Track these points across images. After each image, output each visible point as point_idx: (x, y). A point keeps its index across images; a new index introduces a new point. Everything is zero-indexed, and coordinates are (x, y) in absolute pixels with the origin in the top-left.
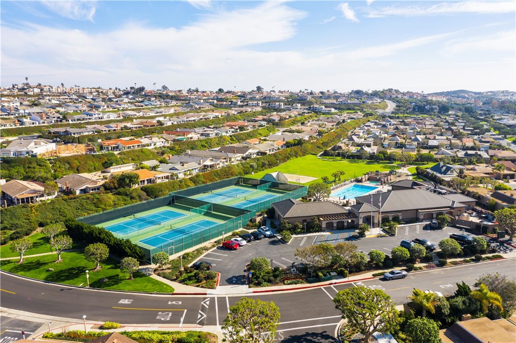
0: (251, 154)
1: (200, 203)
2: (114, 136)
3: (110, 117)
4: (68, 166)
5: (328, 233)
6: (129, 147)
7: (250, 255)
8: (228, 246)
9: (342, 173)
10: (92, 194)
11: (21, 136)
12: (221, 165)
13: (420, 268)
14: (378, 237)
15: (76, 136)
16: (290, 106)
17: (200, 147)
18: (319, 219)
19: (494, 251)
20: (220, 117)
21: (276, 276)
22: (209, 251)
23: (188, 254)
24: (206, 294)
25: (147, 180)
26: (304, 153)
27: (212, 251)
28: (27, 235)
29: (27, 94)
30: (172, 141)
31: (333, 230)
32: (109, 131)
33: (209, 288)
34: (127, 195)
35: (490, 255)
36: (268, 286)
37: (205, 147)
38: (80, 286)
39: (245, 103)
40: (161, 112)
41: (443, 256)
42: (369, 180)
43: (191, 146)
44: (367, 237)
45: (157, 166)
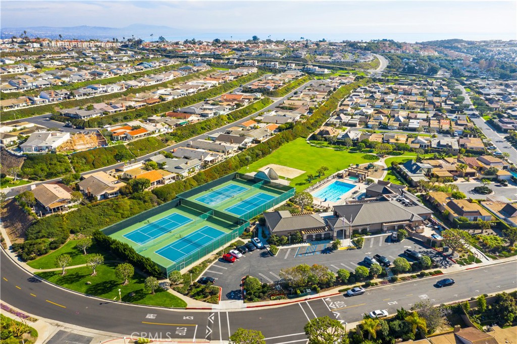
0: (246, 143)
2: (120, 117)
3: (113, 90)
4: (84, 161)
5: (308, 245)
6: (137, 137)
9: (326, 169)
10: (111, 200)
12: (220, 158)
14: (348, 250)
15: (86, 119)
16: (285, 66)
17: (200, 130)
18: (301, 233)
20: (217, 85)
21: (265, 292)
22: (212, 264)
23: (195, 268)
25: (157, 182)
26: (295, 136)
28: (62, 243)
29: (27, 51)
30: (174, 125)
31: (312, 241)
32: (115, 112)
33: (213, 303)
34: (140, 199)
35: (432, 271)
36: (258, 301)
37: (205, 129)
38: (114, 300)
39: (242, 62)
40: (161, 80)
41: (395, 271)
42: (349, 175)
43: (191, 130)
44: (339, 249)
45: (164, 164)
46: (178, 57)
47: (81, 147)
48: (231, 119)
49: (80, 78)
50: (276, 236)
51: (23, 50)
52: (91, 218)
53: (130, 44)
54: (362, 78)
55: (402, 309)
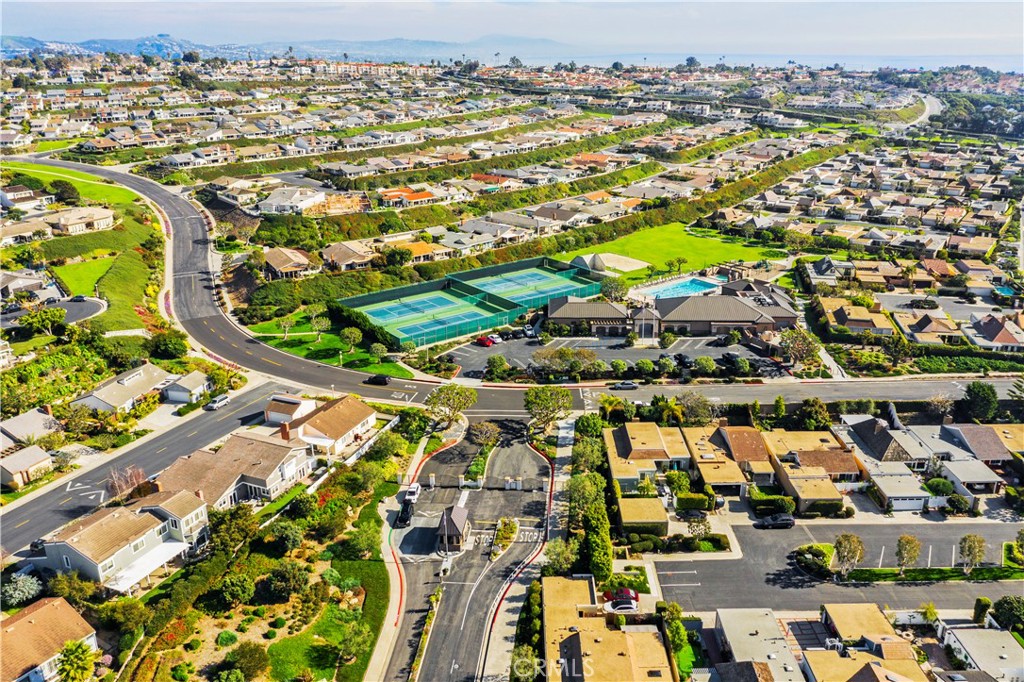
0: (578, 222)
1: (474, 291)
2: (402, 178)
3: (404, 140)
4: (337, 228)
5: (597, 339)
6: (416, 203)
8: (481, 342)
9: (684, 261)
10: (358, 272)
11: (283, 172)
12: (526, 237)
13: (660, 384)
14: (646, 348)
15: (352, 178)
16: (720, 113)
17: (519, 204)
18: (589, 323)
20: (578, 139)
22: (461, 346)
23: (437, 346)
24: (440, 383)
25: (425, 256)
26: (667, 221)
27: (464, 346)
28: (291, 312)
29: (290, 79)
30: (478, 192)
32: (397, 170)
33: (445, 378)
34: (396, 275)
36: (499, 382)
37: (526, 201)
38: (335, 364)
39: (642, 104)
40: (486, 128)
42: (718, 273)
43: (503, 201)
44: (635, 347)
45: (441, 237)
46: (533, 93)
47: (335, 210)
48: (575, 191)
49: (360, 121)
50: (554, 324)
52: (329, 289)
53: (458, 69)
54: (864, 137)
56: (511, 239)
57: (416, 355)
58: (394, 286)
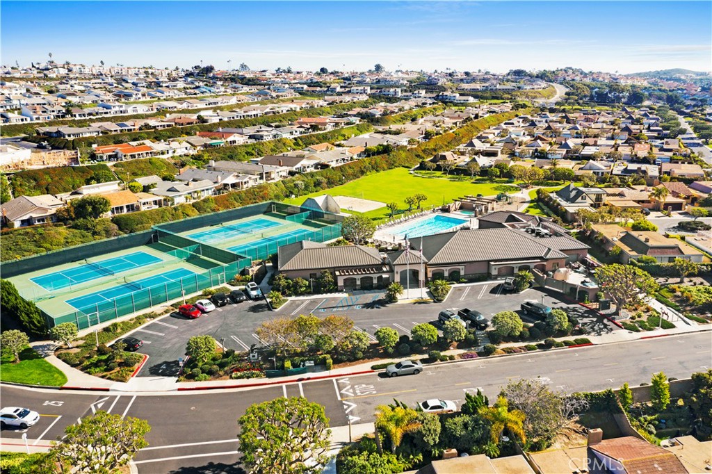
0: (305, 167)
2: (126, 138)
3: (136, 111)
4: (34, 183)
5: (346, 295)
6: (133, 156)
7: (211, 327)
8: (186, 313)
9: (423, 198)
10: (36, 228)
12: (251, 183)
13: (452, 358)
14: (415, 303)
15: (70, 138)
16: (410, 94)
17: (244, 156)
18: (333, 274)
19: (581, 332)
20: (298, 110)
21: (226, 364)
22: (155, 321)
23: (115, 325)
24: (108, 390)
25: (127, 206)
26: (391, 166)
27: (159, 321)
29: (47, 76)
30: (202, 146)
31: (355, 290)
32: (121, 131)
33: (118, 381)
34: (87, 229)
35: (571, 339)
36: (205, 380)
39: (347, 89)
41: (495, 338)
43: (228, 154)
44: (399, 302)
45: (153, 186)
46: (257, 85)
48: (300, 145)
49: (96, 99)
50: (286, 278)
51: (42, 75)
55: (479, 393)
56: (234, 186)
57: (81, 342)
58: (82, 242)
